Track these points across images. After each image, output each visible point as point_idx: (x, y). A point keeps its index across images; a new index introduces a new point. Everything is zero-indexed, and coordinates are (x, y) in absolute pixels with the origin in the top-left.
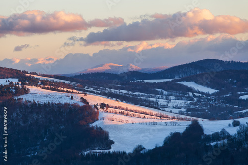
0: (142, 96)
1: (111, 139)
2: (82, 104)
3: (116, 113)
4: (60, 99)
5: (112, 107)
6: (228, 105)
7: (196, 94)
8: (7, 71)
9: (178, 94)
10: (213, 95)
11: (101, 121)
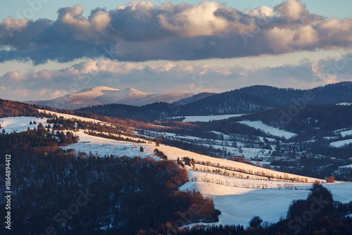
0: (199, 141)
1: (216, 208)
2: (157, 159)
3: (209, 171)
4: (125, 151)
5: (199, 163)
6: (320, 155)
7: (269, 139)
8: (13, 106)
9: (243, 139)
10: (291, 140)
11: (193, 183)
